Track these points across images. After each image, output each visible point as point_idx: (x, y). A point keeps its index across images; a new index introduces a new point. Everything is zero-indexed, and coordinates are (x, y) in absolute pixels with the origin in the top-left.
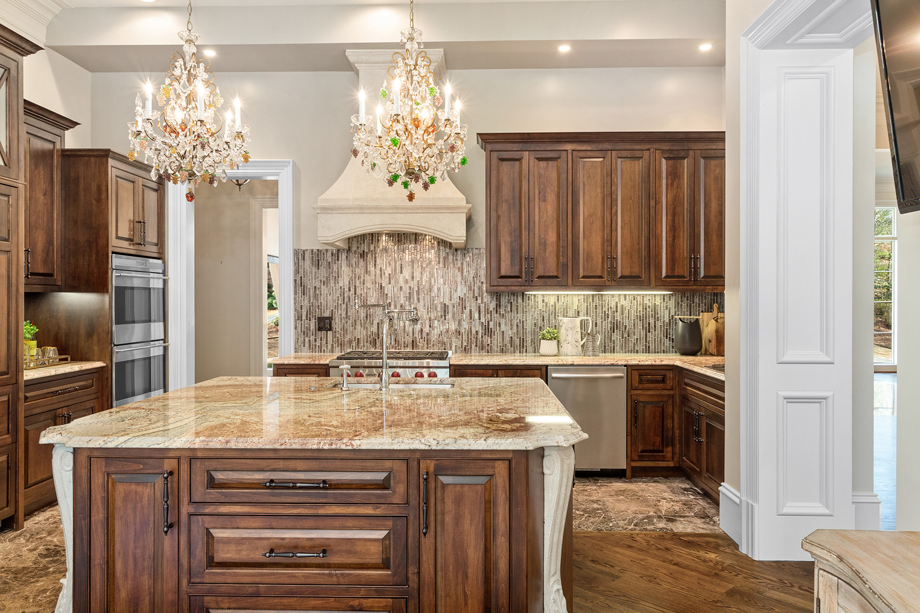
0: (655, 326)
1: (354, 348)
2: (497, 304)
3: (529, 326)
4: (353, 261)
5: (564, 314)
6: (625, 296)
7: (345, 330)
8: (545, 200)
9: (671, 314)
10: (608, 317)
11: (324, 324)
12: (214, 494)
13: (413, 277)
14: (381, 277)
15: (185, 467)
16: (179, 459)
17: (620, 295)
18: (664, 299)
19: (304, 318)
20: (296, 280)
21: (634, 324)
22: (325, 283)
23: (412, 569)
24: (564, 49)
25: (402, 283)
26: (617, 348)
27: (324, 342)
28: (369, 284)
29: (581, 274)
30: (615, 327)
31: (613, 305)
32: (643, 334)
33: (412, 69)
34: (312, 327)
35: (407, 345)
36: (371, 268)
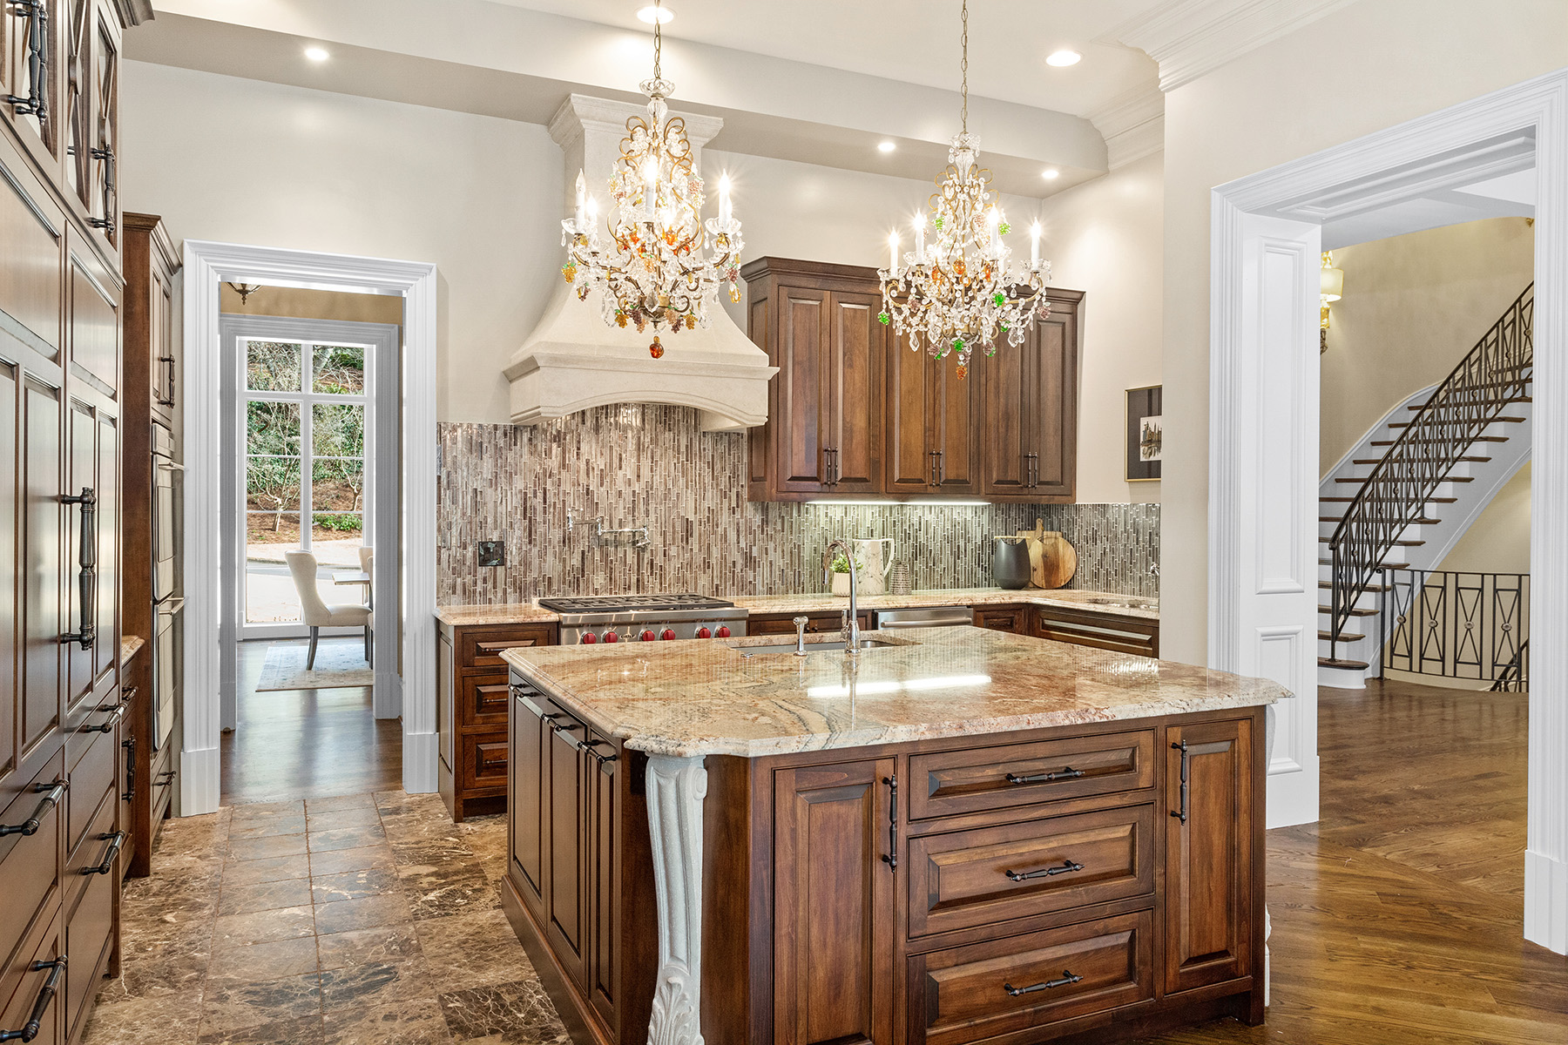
0: (965, 551)
1: (542, 594)
2: (763, 519)
3: (807, 554)
4: (541, 446)
5: (853, 534)
6: (931, 507)
7: (525, 563)
8: (851, 366)
9: (984, 533)
10: (909, 539)
11: (490, 554)
13: (639, 476)
14: (588, 474)
15: (902, 769)
16: (895, 758)
17: (924, 506)
18: (976, 513)
19: (453, 543)
20: (439, 478)
21: (941, 548)
22: (493, 482)
23: (1159, 870)
24: (887, 148)
25: (620, 485)
26: (921, 582)
27: (490, 585)
28: (567, 487)
29: (897, 477)
30: (918, 551)
31: (915, 520)
32: (951, 560)
33: (958, 191)
34: (469, 560)
35: (629, 587)
36: (571, 458)
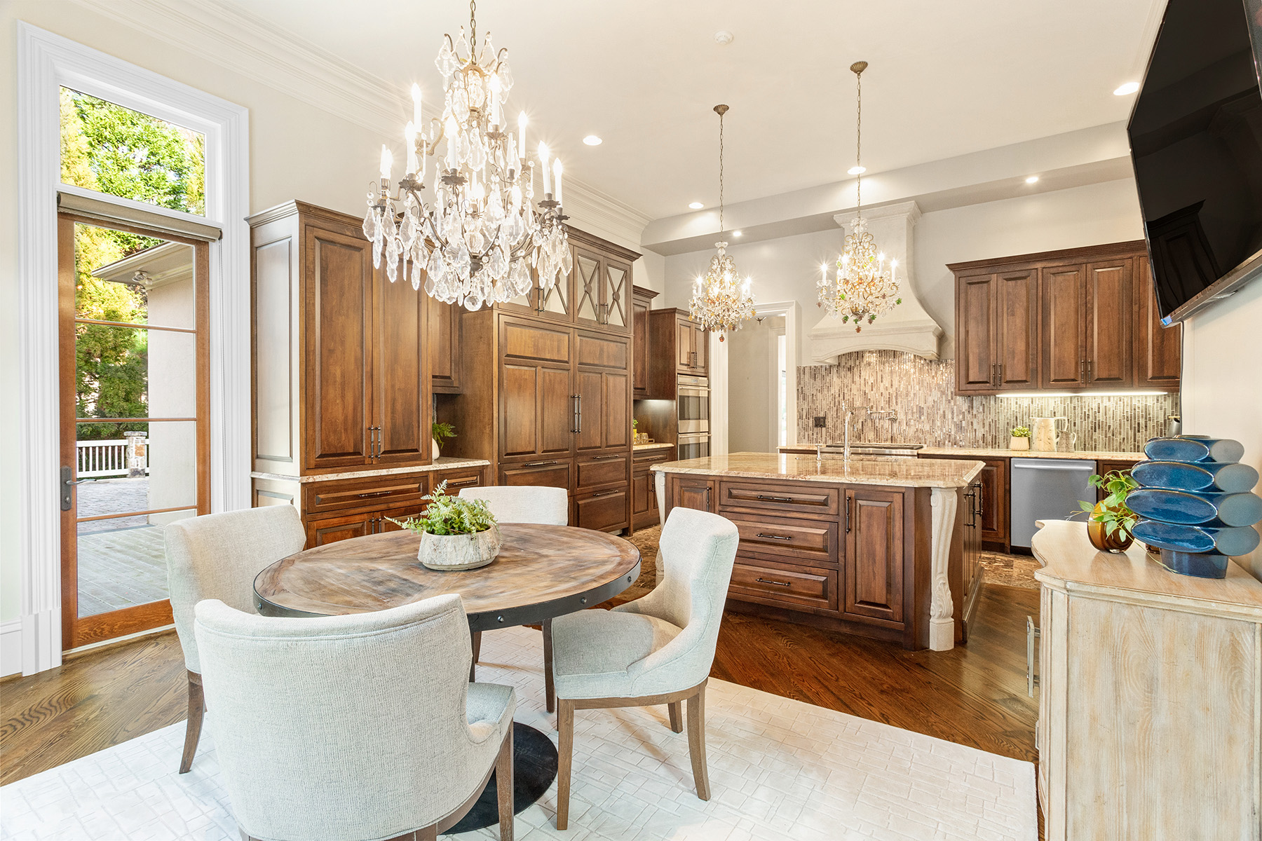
0: (1146, 427)
2: (969, 406)
3: (1001, 425)
4: (843, 373)
5: (1038, 415)
6: (1109, 398)
7: (835, 427)
8: (1013, 315)
9: (1167, 415)
10: (1088, 418)
11: (820, 422)
12: (732, 501)
13: (892, 385)
14: (865, 385)
15: (717, 486)
16: (714, 481)
17: (1102, 397)
18: (1158, 400)
19: (804, 417)
20: (798, 390)
21: (1120, 424)
22: (821, 391)
23: (841, 554)
24: (1032, 180)
25: (882, 390)
26: (1100, 446)
27: (819, 436)
28: (854, 391)
29: (1053, 377)
30: (1096, 427)
31: (1095, 406)
32: (1131, 433)
33: (858, 245)
34: (811, 425)
35: (887, 440)
36: (857, 378)
